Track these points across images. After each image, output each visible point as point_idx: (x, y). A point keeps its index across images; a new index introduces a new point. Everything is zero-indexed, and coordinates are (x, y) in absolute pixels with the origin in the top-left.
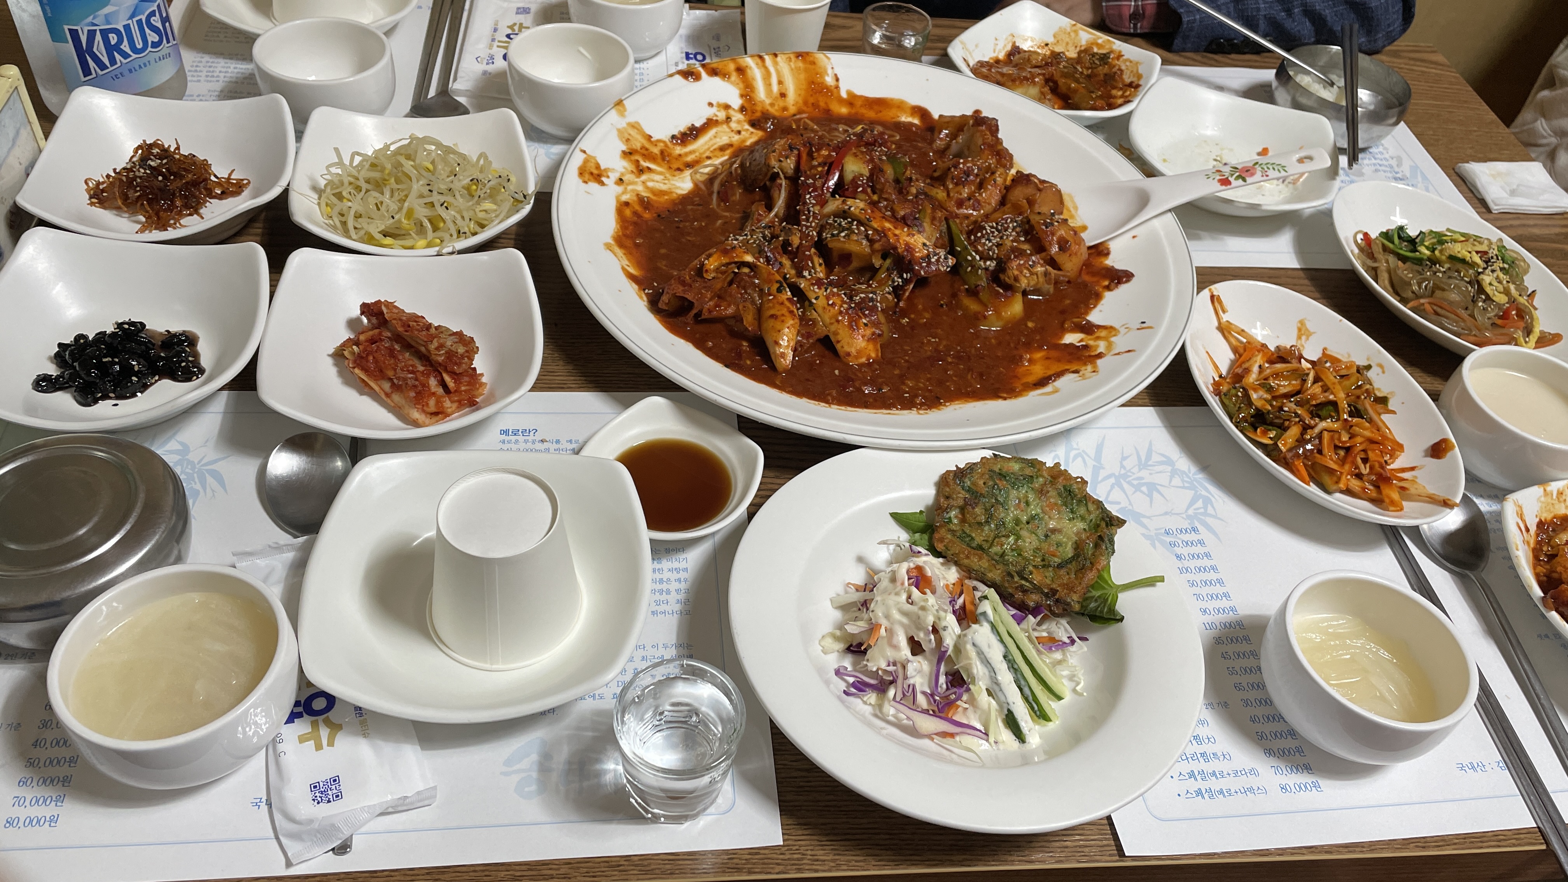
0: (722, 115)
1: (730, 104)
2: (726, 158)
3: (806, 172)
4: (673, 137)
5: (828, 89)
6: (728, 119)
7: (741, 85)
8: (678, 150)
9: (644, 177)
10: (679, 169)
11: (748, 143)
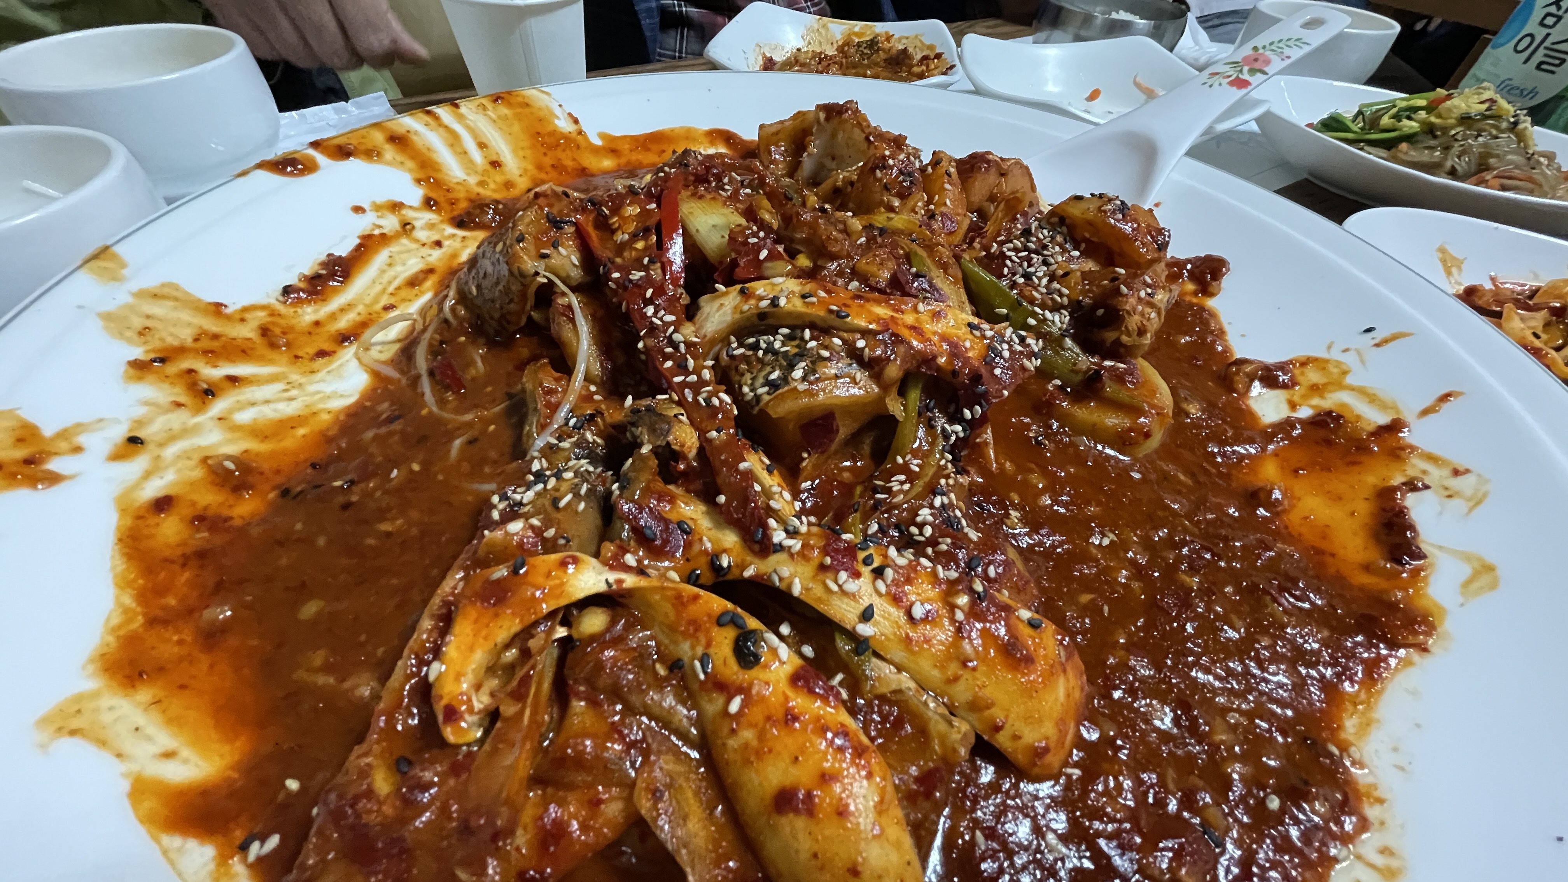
0: (390, 223)
1: (398, 199)
2: (427, 296)
3: (613, 263)
4: (287, 291)
5: (567, 138)
6: (406, 227)
7: (410, 164)
8: (309, 314)
9: (219, 406)
10: (322, 354)
11: (464, 257)
